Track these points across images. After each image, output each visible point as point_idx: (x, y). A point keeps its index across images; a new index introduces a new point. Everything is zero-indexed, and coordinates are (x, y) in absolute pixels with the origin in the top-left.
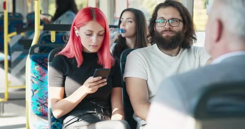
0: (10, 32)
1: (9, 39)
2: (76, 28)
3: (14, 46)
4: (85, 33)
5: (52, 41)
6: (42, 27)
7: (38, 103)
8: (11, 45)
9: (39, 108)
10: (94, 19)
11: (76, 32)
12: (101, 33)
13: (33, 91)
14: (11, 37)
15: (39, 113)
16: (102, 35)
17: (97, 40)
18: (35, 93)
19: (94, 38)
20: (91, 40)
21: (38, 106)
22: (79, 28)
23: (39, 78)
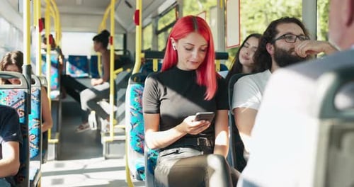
0: (116, 68)
1: (115, 76)
2: (173, 40)
3: (120, 83)
4: (184, 47)
5: (154, 70)
6: (143, 55)
7: (138, 138)
8: (117, 83)
9: (139, 143)
10: (196, 30)
11: (174, 45)
12: (203, 48)
13: (133, 125)
14: (117, 74)
15: (138, 149)
16: (203, 51)
17: (198, 56)
18: (134, 127)
19: (195, 53)
20: (191, 56)
21: (138, 141)
22: (177, 41)
23: (139, 110)
